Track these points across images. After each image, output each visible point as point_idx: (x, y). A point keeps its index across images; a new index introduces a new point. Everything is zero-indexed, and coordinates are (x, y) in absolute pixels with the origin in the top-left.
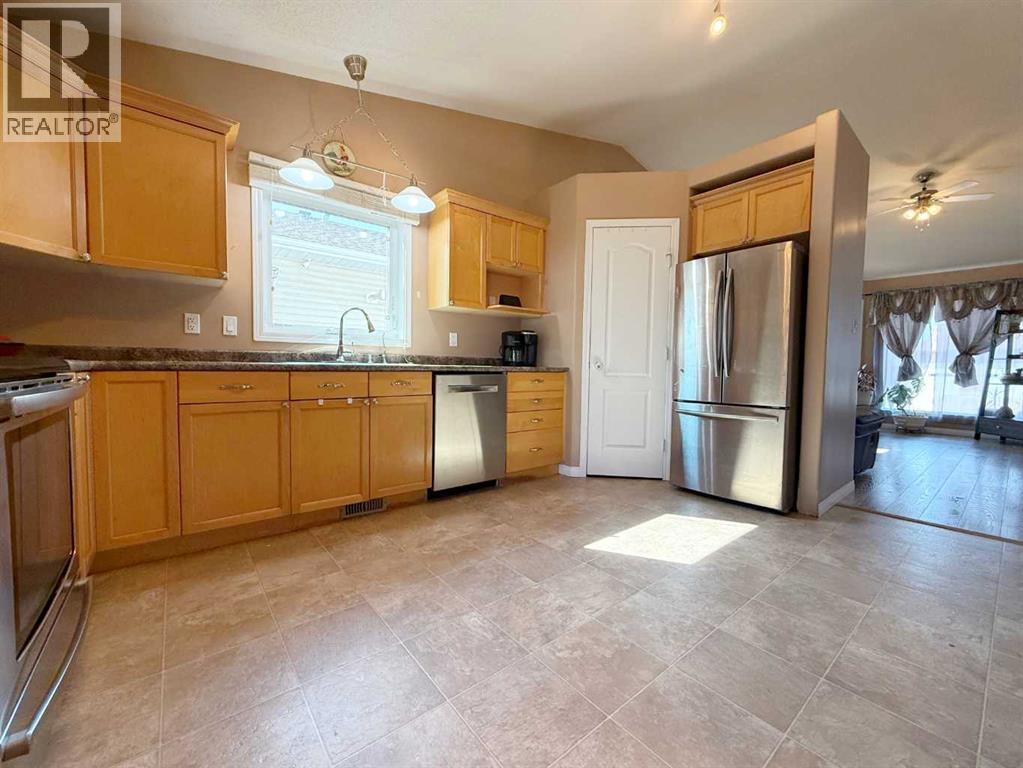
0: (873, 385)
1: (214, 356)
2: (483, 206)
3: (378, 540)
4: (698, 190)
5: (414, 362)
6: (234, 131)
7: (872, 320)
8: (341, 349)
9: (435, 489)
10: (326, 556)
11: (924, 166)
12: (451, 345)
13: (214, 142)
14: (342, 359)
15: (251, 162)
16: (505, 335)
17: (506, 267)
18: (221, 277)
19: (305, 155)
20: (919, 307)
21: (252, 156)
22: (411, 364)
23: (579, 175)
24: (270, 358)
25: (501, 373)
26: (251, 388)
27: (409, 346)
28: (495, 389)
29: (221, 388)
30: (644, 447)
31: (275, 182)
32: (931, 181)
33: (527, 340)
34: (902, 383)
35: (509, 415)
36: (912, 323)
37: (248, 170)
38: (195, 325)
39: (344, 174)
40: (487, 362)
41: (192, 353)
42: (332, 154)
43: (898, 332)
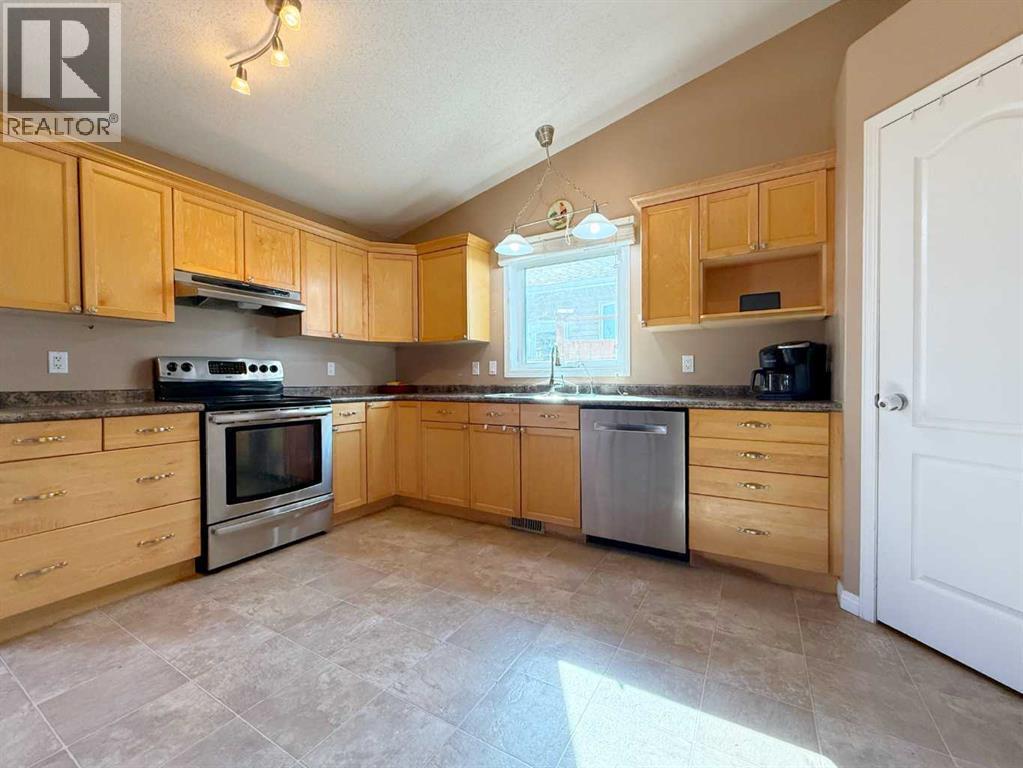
8: (552, 381)
12: (686, 369)
13: (462, 253)
18: (464, 339)
19: (512, 232)
23: (850, 49)
28: (663, 430)
35: (691, 469)
38: (477, 369)
41: (474, 387)
42: (554, 215)
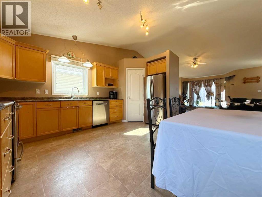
0: (192, 101)
1: (43, 98)
2: (104, 65)
3: (80, 136)
4: (148, 62)
5: (89, 99)
6: (48, 51)
7: (191, 87)
8: (72, 96)
9: (93, 125)
10: (69, 139)
11: (194, 57)
12: (97, 94)
13: (44, 54)
14: (72, 98)
15: (52, 57)
16: (110, 92)
17: (109, 77)
18: (45, 82)
19: (64, 56)
20: (200, 84)
21: (52, 56)
22: (88, 99)
23: (124, 59)
24: (55, 98)
25: (108, 100)
26: (52, 105)
27: (88, 95)
28: (107, 104)
29: (45, 105)
30: (139, 115)
31: (57, 61)
32: (196, 60)
33: (114, 93)
34: (197, 100)
35: (110, 109)
36: (198, 87)
37: (50, 59)
38: (38, 92)
39: (73, 59)
40: (106, 98)
41: (38, 98)
42: (70, 55)
43: (196, 89)
